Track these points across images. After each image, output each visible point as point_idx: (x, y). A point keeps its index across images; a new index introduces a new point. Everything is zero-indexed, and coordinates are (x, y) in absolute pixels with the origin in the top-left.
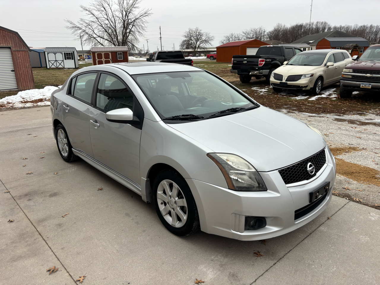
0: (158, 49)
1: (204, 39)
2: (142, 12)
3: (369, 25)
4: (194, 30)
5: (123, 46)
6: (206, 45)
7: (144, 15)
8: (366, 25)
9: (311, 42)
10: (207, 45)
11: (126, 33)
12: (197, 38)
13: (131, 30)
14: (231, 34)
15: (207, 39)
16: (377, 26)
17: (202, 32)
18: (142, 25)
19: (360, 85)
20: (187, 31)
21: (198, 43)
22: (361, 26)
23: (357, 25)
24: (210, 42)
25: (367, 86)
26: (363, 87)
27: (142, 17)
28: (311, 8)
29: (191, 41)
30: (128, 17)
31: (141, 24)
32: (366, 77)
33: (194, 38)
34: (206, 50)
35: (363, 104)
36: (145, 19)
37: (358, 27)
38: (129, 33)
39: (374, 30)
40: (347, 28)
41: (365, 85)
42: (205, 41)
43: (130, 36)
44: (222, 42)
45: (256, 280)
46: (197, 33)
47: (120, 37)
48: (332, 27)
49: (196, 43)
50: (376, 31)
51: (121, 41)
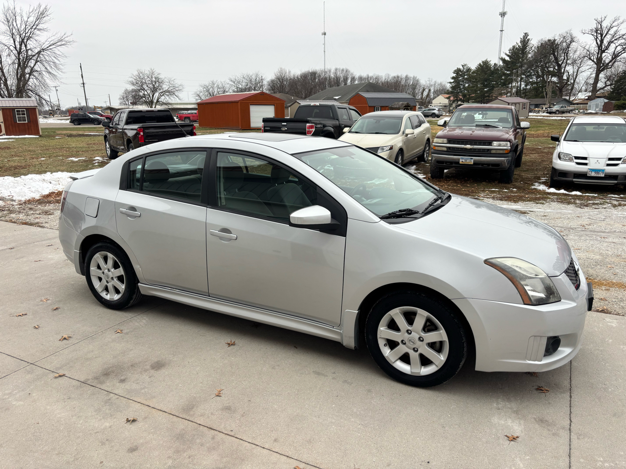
0: (79, 104)
1: (167, 88)
2: (53, 38)
3: (404, 76)
4: (147, 72)
5: (18, 97)
6: (169, 98)
7: (59, 43)
8: (399, 75)
9: (337, 98)
10: (172, 98)
11: (23, 74)
12: (154, 87)
13: (32, 69)
14: (211, 82)
15: (171, 88)
16: (414, 77)
17: (161, 76)
18: (56, 61)
19: (459, 160)
20: (135, 74)
21: (156, 95)
22: (395, 77)
23: (388, 75)
24: (176, 93)
25: (468, 161)
26: (463, 163)
27: (53, 46)
28: (324, 48)
29: (143, 92)
30: (26, 46)
31: (54, 59)
32: (466, 149)
33: (147, 86)
34: (170, 107)
35: (465, 186)
36: (58, 50)
37: (390, 77)
38: (30, 74)
39: (411, 83)
40: (376, 78)
41: (466, 160)
42: (168, 91)
43: (31, 80)
44: (198, 95)
45: (570, 420)
46: (152, 78)
47: (12, 82)
48: (356, 77)
49: (153, 96)
50: (413, 85)
51: (14, 88)
